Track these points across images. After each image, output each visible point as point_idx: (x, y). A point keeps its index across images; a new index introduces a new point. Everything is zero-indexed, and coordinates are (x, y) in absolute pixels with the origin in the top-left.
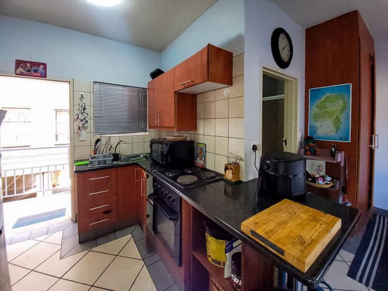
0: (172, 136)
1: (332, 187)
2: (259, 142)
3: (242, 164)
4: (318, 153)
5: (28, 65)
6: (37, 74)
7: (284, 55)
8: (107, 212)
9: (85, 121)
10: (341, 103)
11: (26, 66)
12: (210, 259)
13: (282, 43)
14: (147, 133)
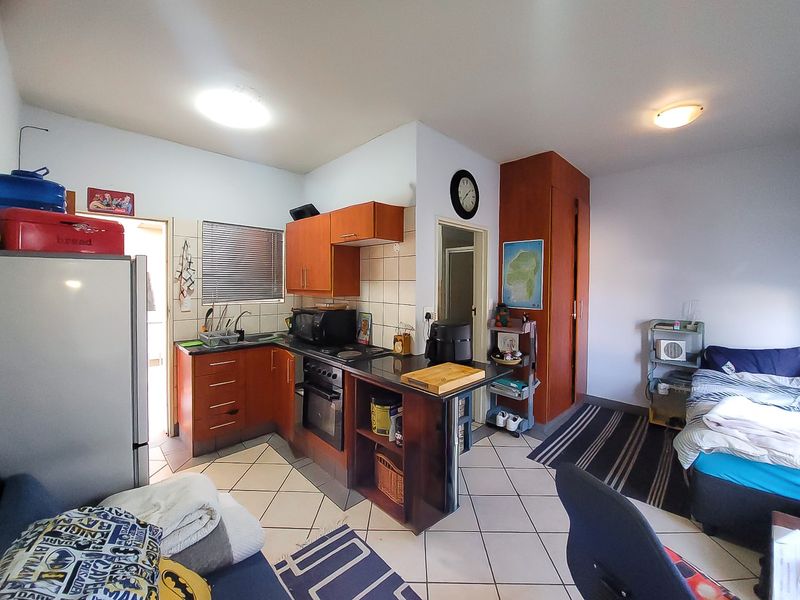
0: (327, 303)
1: (520, 363)
2: (433, 309)
3: (413, 334)
4: (509, 324)
5: (107, 196)
6: (121, 211)
7: (467, 203)
8: (233, 412)
9: (190, 282)
10: (533, 262)
11: (104, 198)
12: (375, 431)
13: (465, 187)
14: (282, 300)
